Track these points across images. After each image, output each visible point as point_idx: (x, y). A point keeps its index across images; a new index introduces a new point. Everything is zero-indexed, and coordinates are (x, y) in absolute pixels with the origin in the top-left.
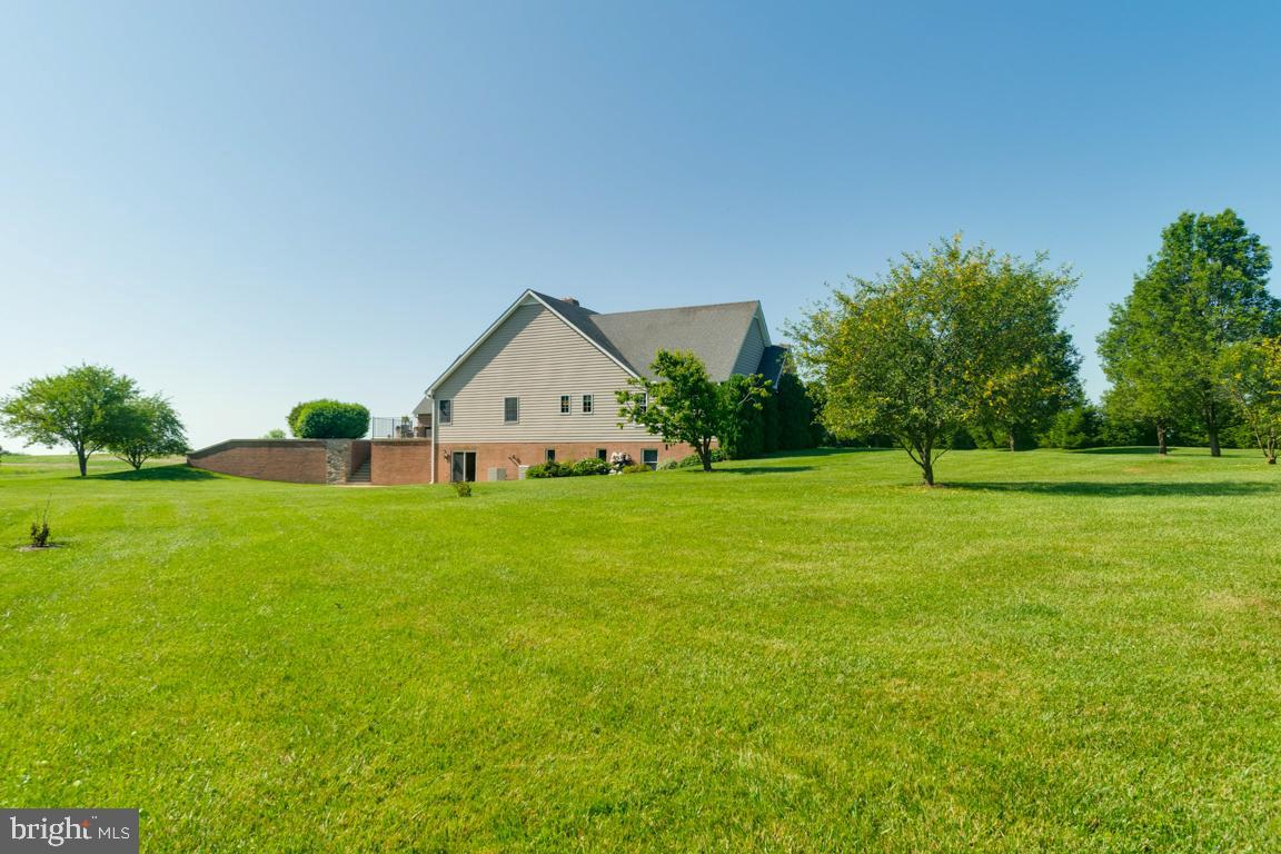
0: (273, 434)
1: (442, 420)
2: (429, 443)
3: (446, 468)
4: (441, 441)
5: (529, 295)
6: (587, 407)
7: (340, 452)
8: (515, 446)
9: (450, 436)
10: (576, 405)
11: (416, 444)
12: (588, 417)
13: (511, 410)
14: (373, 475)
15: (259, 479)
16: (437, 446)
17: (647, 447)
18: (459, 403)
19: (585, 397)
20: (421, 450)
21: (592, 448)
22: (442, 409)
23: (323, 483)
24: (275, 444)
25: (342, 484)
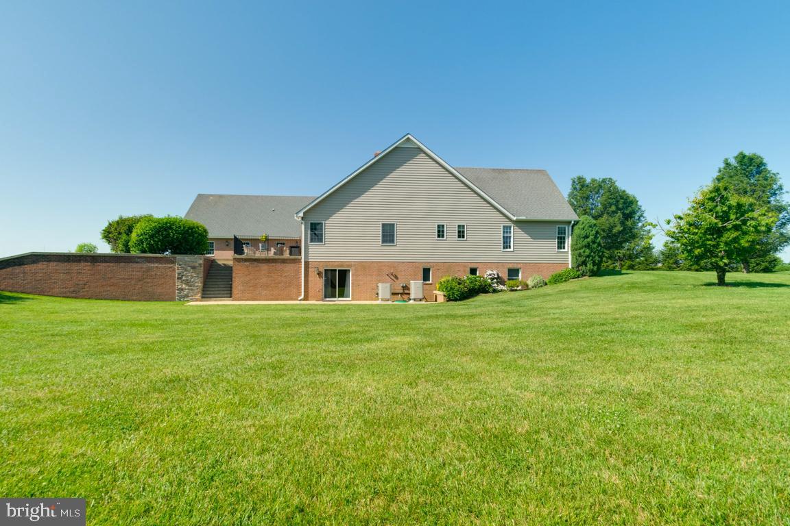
0: (82, 247)
1: (312, 240)
2: (299, 261)
3: (318, 284)
4: (311, 259)
5: (408, 138)
6: (461, 234)
7: (194, 268)
8: (392, 264)
9: (320, 255)
10: (451, 232)
11: (284, 261)
12: (461, 243)
13: (388, 234)
14: (235, 291)
15: (76, 298)
16: (307, 264)
17: (511, 266)
18: (332, 226)
19: (459, 226)
20: (289, 267)
21: (465, 266)
22: (312, 230)
23: (172, 299)
24: (87, 258)
25: (197, 300)
